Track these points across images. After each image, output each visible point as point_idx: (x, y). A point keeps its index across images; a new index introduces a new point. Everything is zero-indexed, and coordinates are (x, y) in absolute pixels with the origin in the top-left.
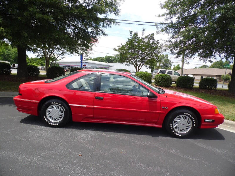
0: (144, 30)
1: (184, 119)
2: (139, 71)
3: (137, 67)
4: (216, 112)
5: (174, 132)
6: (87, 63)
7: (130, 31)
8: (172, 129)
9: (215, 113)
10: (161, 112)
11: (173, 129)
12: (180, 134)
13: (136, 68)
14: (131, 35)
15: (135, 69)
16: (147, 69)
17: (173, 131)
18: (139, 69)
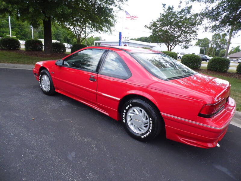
0: (181, 2)
2: (172, 51)
3: (170, 47)
6: (128, 43)
7: (163, 4)
13: (168, 47)
15: (167, 49)
16: (183, 49)
18: (171, 49)
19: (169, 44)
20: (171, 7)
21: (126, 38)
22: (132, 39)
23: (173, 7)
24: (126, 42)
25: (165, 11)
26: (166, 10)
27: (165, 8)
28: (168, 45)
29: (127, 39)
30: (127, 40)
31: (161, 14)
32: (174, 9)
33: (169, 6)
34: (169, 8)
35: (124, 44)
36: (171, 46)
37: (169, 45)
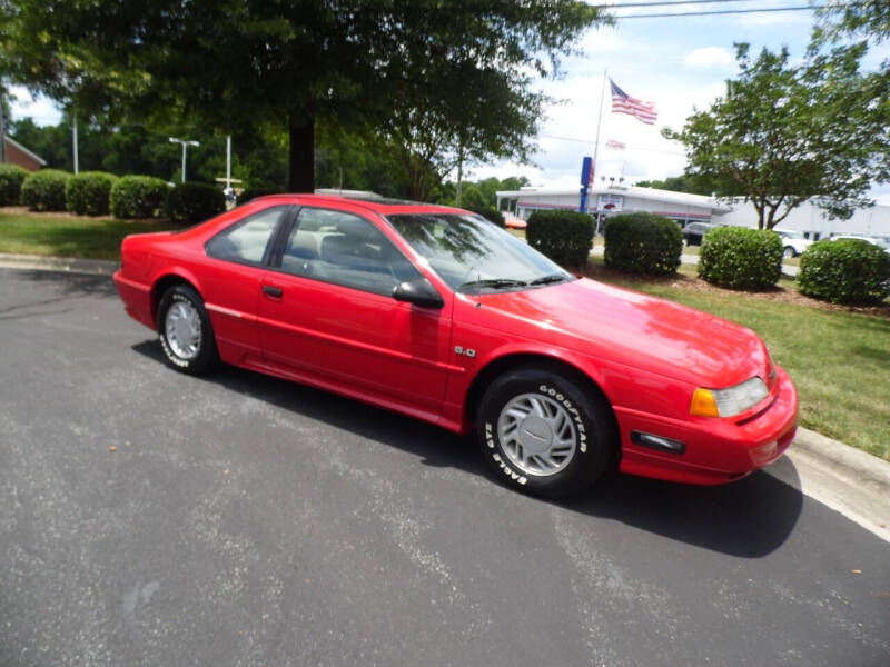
1: (546, 414)
3: (767, 210)
4: (695, 409)
5: (499, 463)
8: (491, 445)
9: (692, 411)
10: (450, 367)
11: (498, 449)
12: (521, 473)
13: (761, 211)
14: (741, 61)
17: (497, 458)
18: (775, 219)
19: (763, 200)
20: (778, 53)
21: (612, 179)
22: (643, 184)
23: (785, 54)
24: (613, 196)
25: (749, 68)
26: (751, 66)
27: (746, 61)
28: (759, 204)
29: (616, 183)
30: (617, 188)
31: (729, 82)
32: (789, 58)
33: (765, 50)
34: (768, 59)
35: (605, 204)
36: (774, 208)
37: (763, 207)
